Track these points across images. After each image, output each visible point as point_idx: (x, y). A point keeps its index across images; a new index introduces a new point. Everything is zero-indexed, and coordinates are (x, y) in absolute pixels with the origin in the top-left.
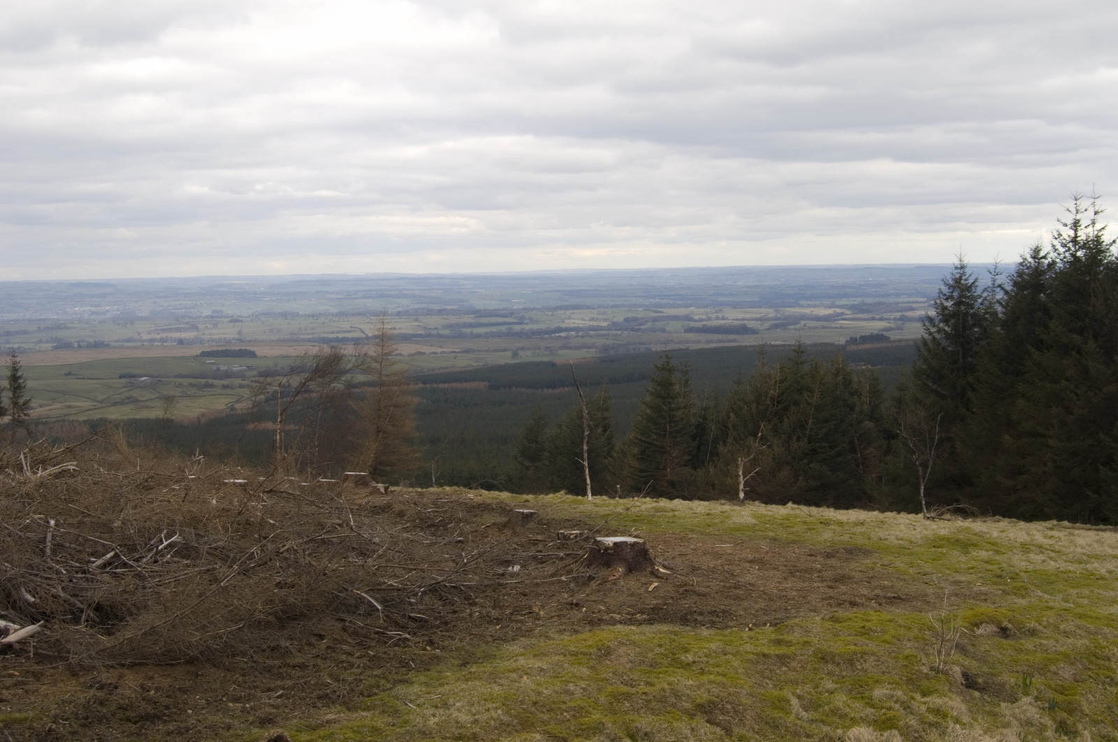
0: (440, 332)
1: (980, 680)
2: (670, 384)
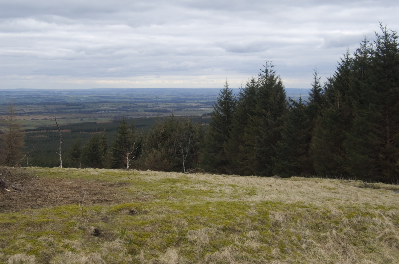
0: (53, 111)
2: (125, 128)
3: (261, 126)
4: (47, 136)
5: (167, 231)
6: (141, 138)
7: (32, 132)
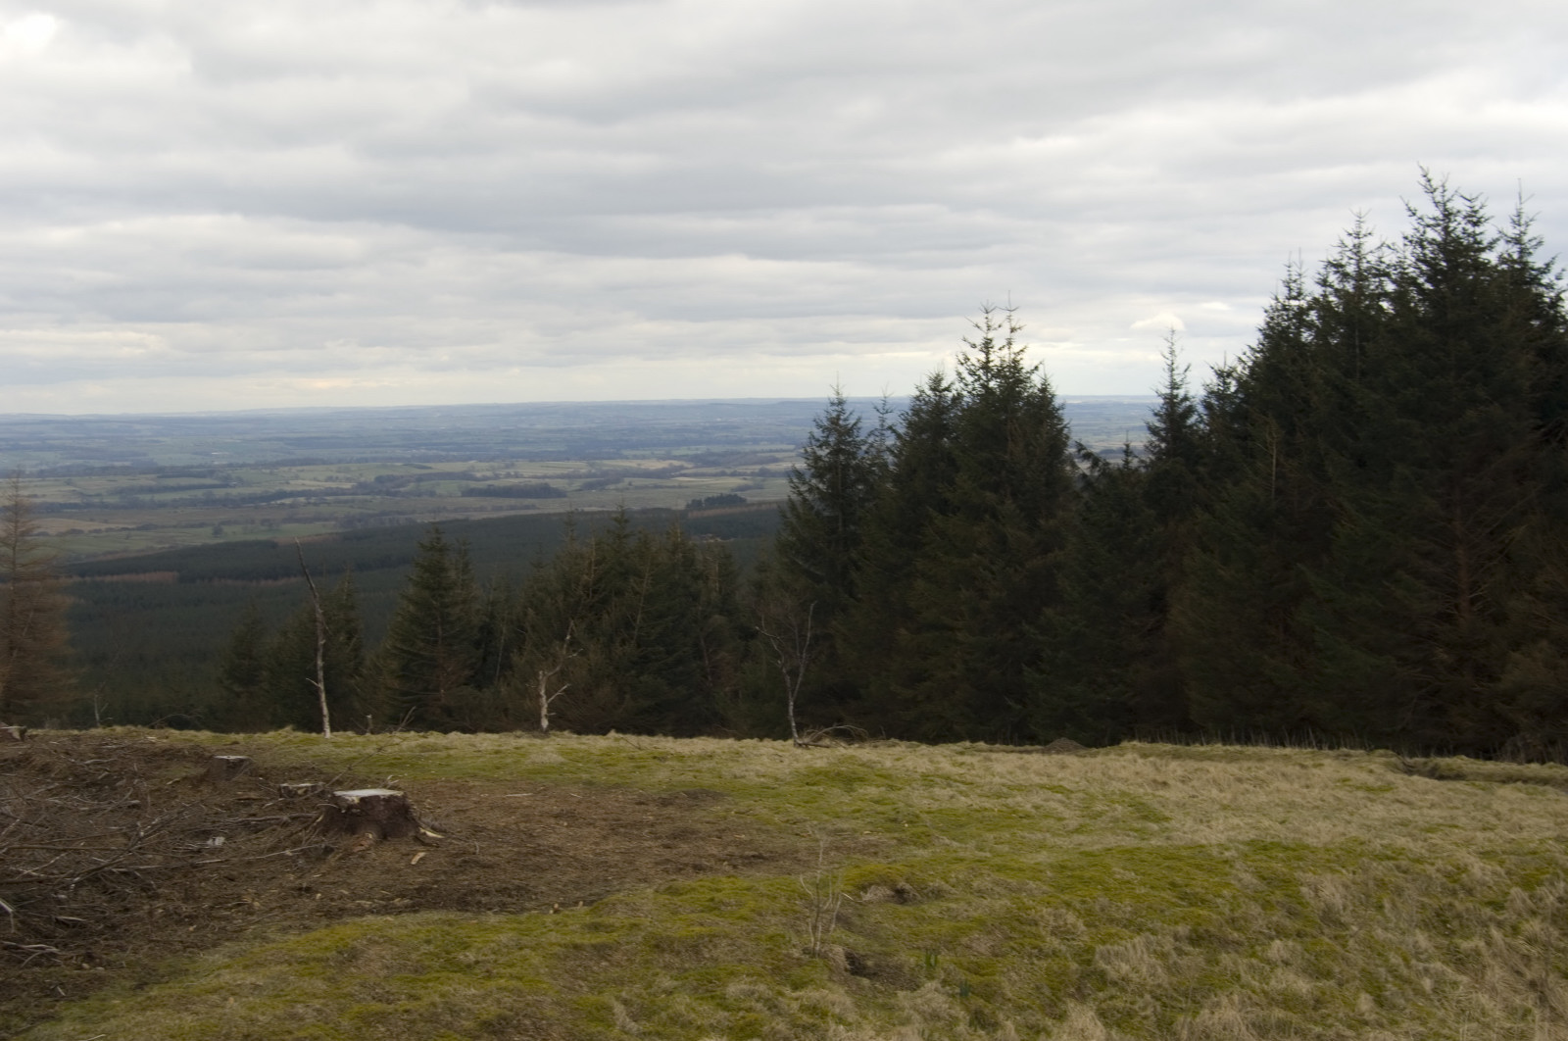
0: (105, 500)
1: (870, 963)
2: (441, 570)
3: (980, 553)
4: (82, 601)
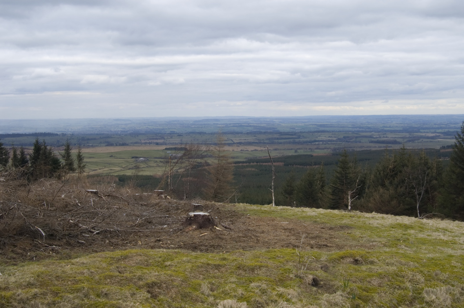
0: (265, 141)
2: (346, 162)
4: (257, 170)
5: (398, 287)
6: (365, 174)
7: (241, 164)
